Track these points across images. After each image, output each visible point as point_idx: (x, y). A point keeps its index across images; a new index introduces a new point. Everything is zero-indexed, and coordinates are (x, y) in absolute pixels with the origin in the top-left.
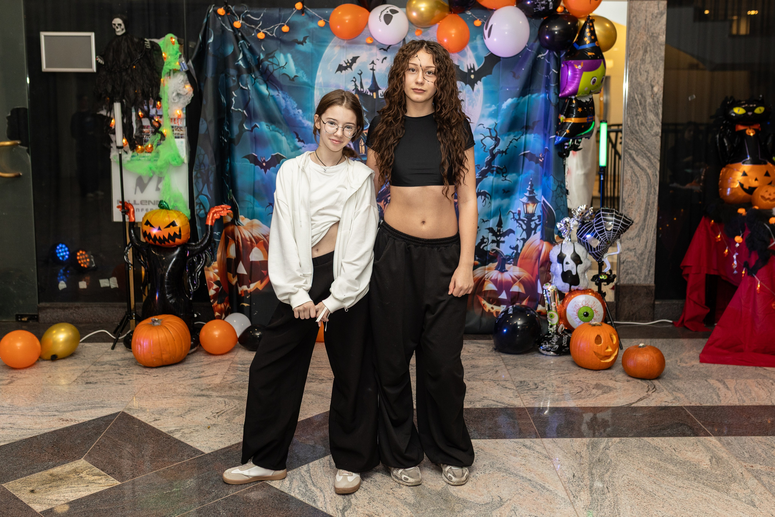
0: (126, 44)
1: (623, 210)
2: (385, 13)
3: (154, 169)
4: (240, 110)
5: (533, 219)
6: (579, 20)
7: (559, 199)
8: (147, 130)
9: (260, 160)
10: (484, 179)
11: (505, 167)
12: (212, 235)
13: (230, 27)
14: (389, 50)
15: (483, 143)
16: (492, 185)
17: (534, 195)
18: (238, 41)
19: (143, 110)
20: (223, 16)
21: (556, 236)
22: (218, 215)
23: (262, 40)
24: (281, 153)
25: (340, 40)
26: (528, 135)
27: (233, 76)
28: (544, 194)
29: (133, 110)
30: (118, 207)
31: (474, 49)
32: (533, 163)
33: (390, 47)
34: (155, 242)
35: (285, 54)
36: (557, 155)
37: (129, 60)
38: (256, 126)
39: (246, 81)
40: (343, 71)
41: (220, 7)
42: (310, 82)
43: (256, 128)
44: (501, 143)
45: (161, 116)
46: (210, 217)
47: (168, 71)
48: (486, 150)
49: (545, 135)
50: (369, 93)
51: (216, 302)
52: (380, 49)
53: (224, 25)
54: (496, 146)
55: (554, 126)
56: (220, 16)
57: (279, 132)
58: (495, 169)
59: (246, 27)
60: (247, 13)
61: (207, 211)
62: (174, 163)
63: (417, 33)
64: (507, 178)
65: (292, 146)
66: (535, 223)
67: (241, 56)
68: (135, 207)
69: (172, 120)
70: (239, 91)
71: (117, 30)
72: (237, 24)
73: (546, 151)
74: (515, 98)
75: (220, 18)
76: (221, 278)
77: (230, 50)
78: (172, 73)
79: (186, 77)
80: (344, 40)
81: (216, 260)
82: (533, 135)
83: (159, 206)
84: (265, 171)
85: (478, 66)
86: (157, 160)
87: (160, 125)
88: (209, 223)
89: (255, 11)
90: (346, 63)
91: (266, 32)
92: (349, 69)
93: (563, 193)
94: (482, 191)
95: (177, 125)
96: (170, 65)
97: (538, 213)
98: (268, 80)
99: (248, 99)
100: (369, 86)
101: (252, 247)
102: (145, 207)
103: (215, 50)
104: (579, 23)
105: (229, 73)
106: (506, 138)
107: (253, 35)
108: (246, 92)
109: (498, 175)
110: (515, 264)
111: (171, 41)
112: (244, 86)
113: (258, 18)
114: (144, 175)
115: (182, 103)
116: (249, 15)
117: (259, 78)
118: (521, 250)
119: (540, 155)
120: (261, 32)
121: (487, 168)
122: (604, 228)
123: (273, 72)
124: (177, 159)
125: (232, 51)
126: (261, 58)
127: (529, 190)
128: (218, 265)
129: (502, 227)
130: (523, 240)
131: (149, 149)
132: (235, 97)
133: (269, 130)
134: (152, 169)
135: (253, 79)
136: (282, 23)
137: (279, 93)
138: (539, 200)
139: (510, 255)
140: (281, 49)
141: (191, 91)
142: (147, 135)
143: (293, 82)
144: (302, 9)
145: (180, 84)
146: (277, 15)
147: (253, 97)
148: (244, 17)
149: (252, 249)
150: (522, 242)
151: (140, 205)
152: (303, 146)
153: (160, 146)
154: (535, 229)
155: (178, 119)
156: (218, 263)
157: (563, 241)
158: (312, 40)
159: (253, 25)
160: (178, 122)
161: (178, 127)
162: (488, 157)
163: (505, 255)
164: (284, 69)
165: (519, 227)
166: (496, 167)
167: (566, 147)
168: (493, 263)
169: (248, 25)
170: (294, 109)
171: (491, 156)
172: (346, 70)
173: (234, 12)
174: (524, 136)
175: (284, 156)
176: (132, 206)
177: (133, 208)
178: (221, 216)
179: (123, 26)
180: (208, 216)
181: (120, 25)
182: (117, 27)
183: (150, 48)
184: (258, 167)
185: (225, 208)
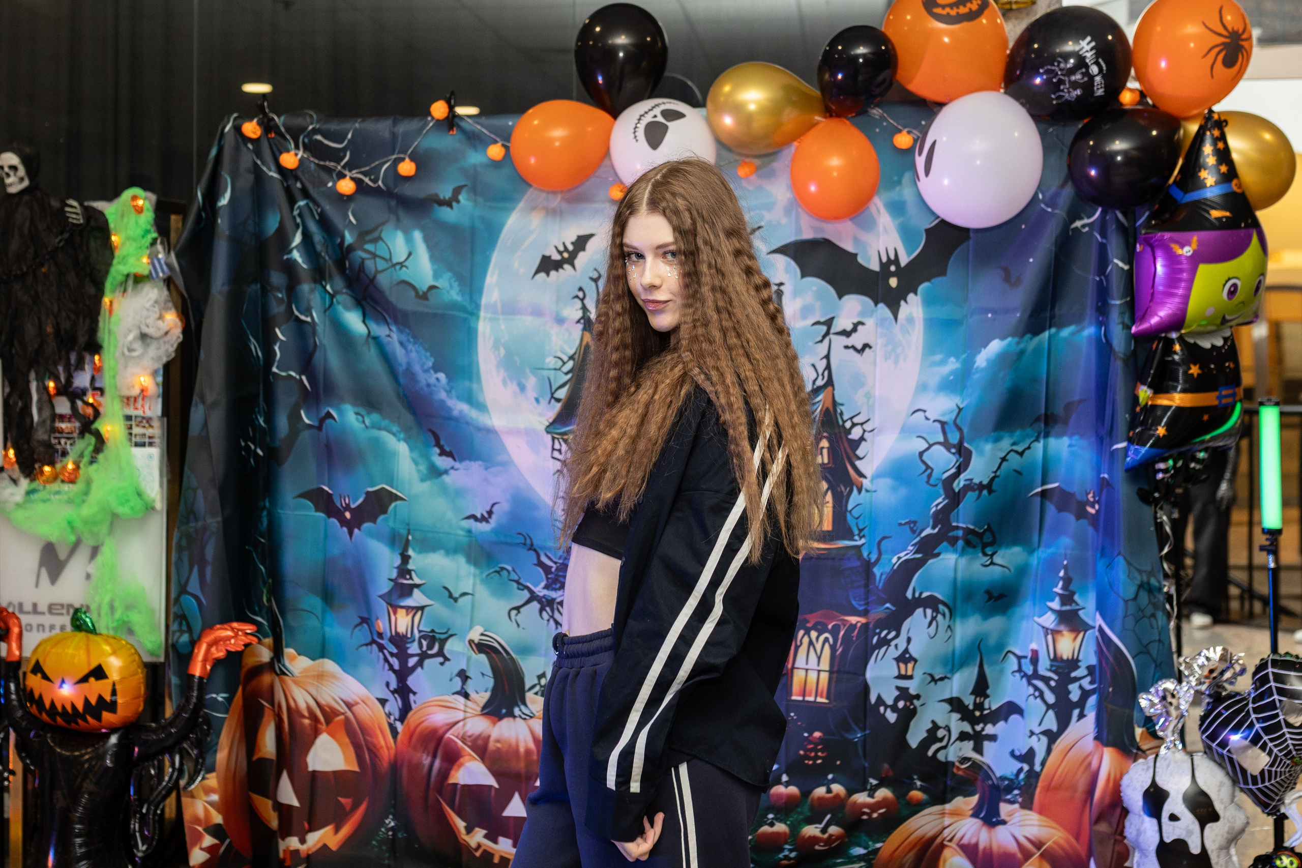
0: (27, 212)
2: (648, 119)
3: (78, 524)
4: (292, 374)
5: (1073, 675)
6: (1183, 122)
7: (1146, 620)
8: (69, 425)
9: (339, 505)
10: (930, 561)
11: (989, 529)
12: (201, 702)
13: (273, 168)
15: (924, 462)
16: (955, 580)
17: (1074, 607)
18: (292, 202)
19: (56, 378)
20: (258, 140)
21: (1138, 731)
22: (223, 647)
23: (350, 198)
24: (392, 487)
25: (544, 195)
26: (1052, 441)
27: (278, 289)
28: (1101, 608)
29: (32, 375)
31: (897, 208)
32: (1069, 517)
34: (54, 720)
35: (407, 233)
36: (1136, 497)
37: (30, 254)
38: (329, 415)
39: (308, 301)
40: (553, 273)
41: (251, 119)
42: (467, 304)
43: (329, 421)
44: (975, 462)
45: (102, 391)
46: (201, 652)
47: (120, 278)
48: (932, 481)
49: (1099, 440)
53: (259, 162)
54: (961, 469)
55: (1122, 416)
56: (250, 140)
57: (390, 432)
58: (961, 533)
59: (312, 166)
60: (315, 131)
61: (195, 637)
62: (123, 510)
63: (742, 172)
64: (997, 559)
65: (423, 468)
66: (1081, 687)
67: (298, 239)
68: (25, 619)
69: (128, 400)
70: (290, 326)
71: (8, 181)
72: (290, 160)
73: (1105, 486)
74: (1010, 339)
75: (250, 146)
76: (224, 818)
77: (272, 224)
78: (130, 282)
79: (165, 293)
80: (555, 193)
82: (1065, 441)
83: (72, 622)
84: (351, 533)
85: (909, 255)
86: (83, 501)
87: (97, 414)
88: (197, 670)
89: (333, 126)
90: (560, 253)
91: (360, 176)
92: (566, 266)
93: (1155, 606)
94: (925, 595)
95: (140, 413)
96: (125, 265)
97: (1089, 658)
98: (364, 298)
99: (311, 348)
101: (316, 732)
102: (59, 620)
103: (235, 226)
104: (1181, 131)
105: (268, 282)
106: (988, 447)
107: (330, 184)
108: (309, 329)
109: (970, 550)
110: (1027, 805)
111: (134, 206)
112: (301, 314)
113: (341, 143)
114: (53, 540)
115: (153, 358)
116: (319, 137)
117: (342, 293)
118: (1043, 764)
119: (1087, 494)
120: (348, 178)
121: (936, 530)
122: (1281, 717)
123: (375, 277)
124: (135, 502)
125: (277, 225)
126: (346, 244)
127: (1060, 592)
128: (219, 782)
129: (987, 696)
130: (1047, 733)
131: (70, 474)
132: (282, 341)
133: (363, 426)
134: (75, 524)
135: (327, 296)
136: (402, 156)
137: (390, 330)
138: (1090, 622)
139: (1013, 777)
140: (398, 220)
141: (176, 326)
142: (68, 438)
143: (425, 302)
144: (447, 118)
145: (148, 310)
146: (387, 135)
147: (325, 342)
148: (306, 140)
149: (316, 737)
150: (1044, 740)
151: (47, 614)
152: (452, 468)
153: (95, 466)
154: (1081, 703)
155: (143, 399)
156: (218, 777)
157: (1159, 747)
158: (475, 194)
159: (330, 161)
160: (143, 406)
161: (144, 418)
162: (940, 500)
163: (998, 775)
164: (404, 269)
165: (1036, 698)
166: (963, 528)
167: (1160, 476)
168: (965, 796)
169: (317, 161)
170: (426, 371)
171: (947, 497)
172: (561, 270)
173: (283, 129)
174: (1042, 441)
175: (399, 494)
176: (18, 618)
177: (20, 627)
178: (228, 652)
179: (22, 172)
180: (196, 651)
181: (14, 168)
182: (8, 175)
183: (82, 221)
184: (334, 521)
185: (241, 630)
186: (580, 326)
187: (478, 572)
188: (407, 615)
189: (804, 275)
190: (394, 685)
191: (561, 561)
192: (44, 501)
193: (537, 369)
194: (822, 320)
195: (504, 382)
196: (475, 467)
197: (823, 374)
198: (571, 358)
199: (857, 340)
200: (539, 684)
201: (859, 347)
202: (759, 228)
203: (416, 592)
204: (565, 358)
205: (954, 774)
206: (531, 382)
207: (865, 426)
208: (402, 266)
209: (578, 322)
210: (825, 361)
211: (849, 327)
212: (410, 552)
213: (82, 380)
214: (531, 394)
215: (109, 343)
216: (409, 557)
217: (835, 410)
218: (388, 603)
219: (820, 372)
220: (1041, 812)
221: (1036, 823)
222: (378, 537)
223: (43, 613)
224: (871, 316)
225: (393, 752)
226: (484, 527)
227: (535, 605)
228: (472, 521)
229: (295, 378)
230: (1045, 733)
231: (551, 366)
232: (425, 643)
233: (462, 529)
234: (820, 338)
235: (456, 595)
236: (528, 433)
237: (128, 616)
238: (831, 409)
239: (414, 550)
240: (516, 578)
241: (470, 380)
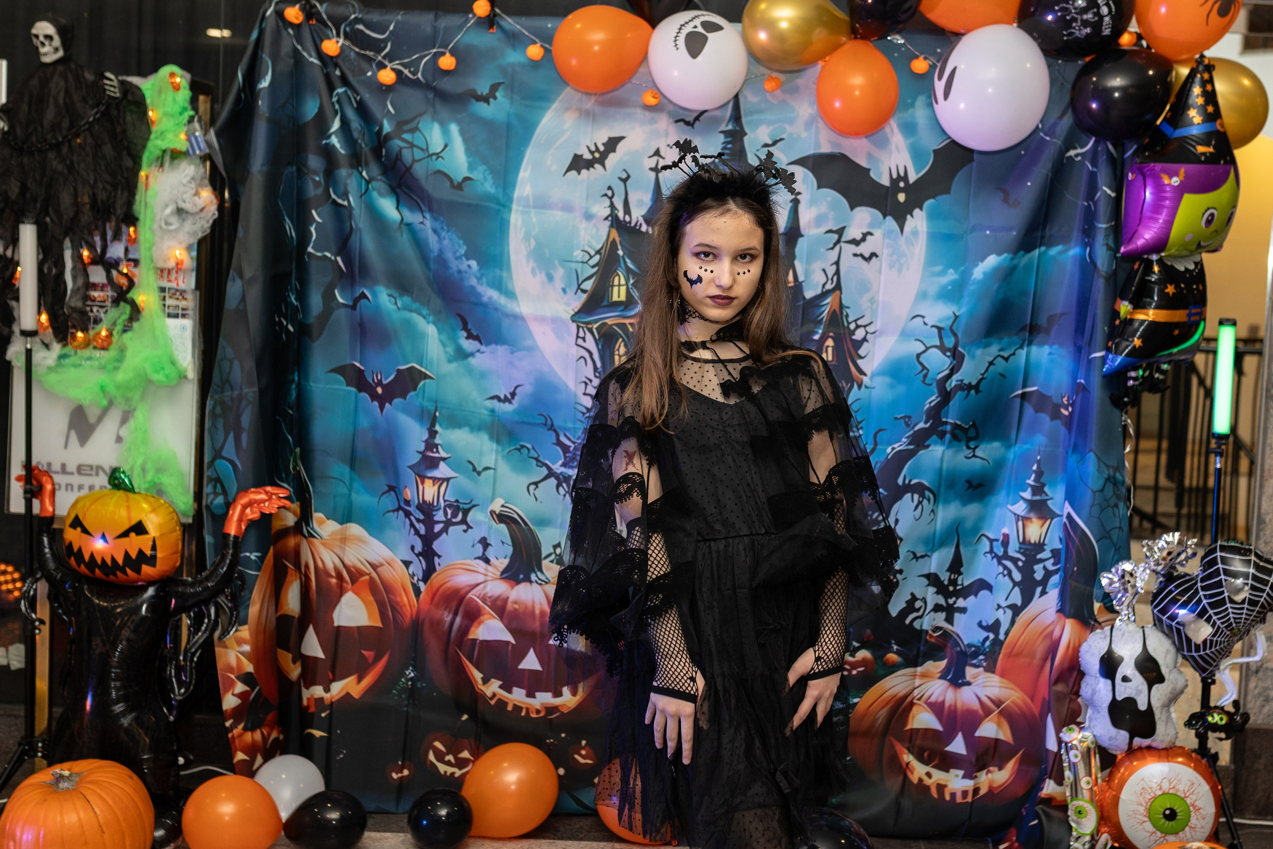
0: (62, 83)
1: (1261, 541)
2: (689, 29)
3: (111, 389)
4: (328, 255)
5: (1039, 557)
6: (1175, 66)
7: (1110, 509)
8: (101, 294)
9: (371, 381)
10: (921, 452)
11: (974, 425)
12: (236, 561)
13: (314, 54)
14: (697, 123)
15: (921, 364)
16: (941, 469)
17: (1044, 497)
18: (331, 88)
19: (91, 247)
20: (300, 25)
21: (1097, 606)
22: (257, 510)
23: (390, 88)
24: (421, 366)
25: (579, 95)
26: (1034, 349)
27: (316, 173)
28: (1070, 497)
29: (67, 243)
30: (19, 479)
31: (909, 129)
32: (1045, 418)
33: (701, 118)
34: (93, 572)
35: (443, 125)
36: (1108, 401)
37: (66, 124)
38: (363, 296)
39: (346, 186)
40: (584, 172)
41: (293, 5)
42: (500, 196)
43: (363, 301)
44: (967, 364)
45: (136, 262)
46: (235, 514)
47: (158, 153)
48: (927, 381)
49: (1078, 350)
50: (644, 228)
51: (241, 726)
52: (677, 121)
53: (299, 47)
54: (953, 371)
55: (1101, 329)
56: (291, 25)
57: (420, 314)
58: (949, 428)
59: (352, 55)
60: (357, 21)
61: (231, 500)
62: (159, 377)
63: (769, 86)
64: (979, 452)
65: (450, 350)
66: (1044, 568)
67: (336, 125)
68: (57, 478)
69: (163, 273)
70: (327, 208)
71: (43, 50)
72: (331, 47)
73: (1081, 390)
74: (1005, 255)
75: (291, 31)
76: (255, 668)
77: (311, 109)
78: (167, 158)
79: (202, 170)
80: (588, 94)
81: (244, 622)
82: (1046, 349)
83: (110, 483)
84: (382, 408)
85: (917, 173)
86: (116, 369)
87: (131, 284)
88: (233, 529)
89: (375, 17)
90: (592, 153)
91: (400, 68)
92: (597, 166)
93: (1118, 497)
94: (913, 482)
95: (173, 285)
96: (163, 140)
97: (1054, 543)
98: (399, 186)
99: (348, 231)
100: (644, 211)
101: (342, 592)
102: (86, 481)
103: (273, 107)
104: (1174, 74)
105: (305, 165)
106: (979, 352)
107: (369, 74)
108: (346, 213)
109: (956, 443)
110: (991, 669)
111: (172, 83)
112: (339, 197)
113: (383, 34)
114: (85, 403)
115: (189, 233)
116: (361, 27)
117: (378, 180)
118: (1007, 634)
119: (1062, 398)
120: (388, 68)
121: (928, 425)
122: (1226, 594)
123: (411, 166)
124: (169, 370)
125: (316, 110)
126: (385, 132)
127: (1032, 483)
128: (251, 634)
129: (960, 574)
130: (1012, 607)
131: (103, 340)
132: (318, 223)
133: (395, 307)
134: (107, 389)
135: (364, 182)
136: (440, 50)
137: (424, 217)
138: (1057, 511)
139: (979, 645)
140: (435, 112)
141: (212, 202)
142: (101, 307)
143: (461, 192)
144: (488, 16)
145: (184, 186)
146: (429, 30)
147: (361, 225)
148: (348, 29)
149: (341, 596)
150: (1009, 613)
151: (76, 475)
152: (478, 351)
153: (129, 335)
154: (1044, 582)
155: (177, 272)
156: (249, 629)
157: (1115, 620)
158: (512, 92)
159: (370, 51)
160: (176, 279)
161: (177, 290)
162: (933, 398)
163: (966, 643)
164: (440, 159)
165: (1004, 576)
166: (951, 423)
167: (1131, 383)
168: (935, 661)
169: (357, 50)
170: (458, 258)
171: (940, 395)
172: (591, 169)
173: (325, 16)
174: (1025, 349)
175: (428, 373)
176: (51, 477)
177: (53, 484)
178: (263, 514)
179: (57, 42)
180: (231, 512)
181: (49, 37)
182: (43, 44)
183: (118, 95)
184: (365, 396)
185: (275, 494)
186: (608, 223)
187: (500, 448)
188: (434, 485)
189: (819, 187)
190: (419, 548)
191: (579, 441)
192: (76, 366)
193: (565, 261)
194: (834, 229)
195: (533, 272)
196: (501, 350)
197: (832, 279)
198: (598, 252)
199: (865, 249)
200: (555, 552)
201: (867, 255)
202: (781, 140)
203: (442, 464)
204: (593, 253)
205: (927, 641)
206: (559, 273)
207: (868, 329)
208: (438, 157)
209: (606, 219)
210: (834, 267)
211: (859, 237)
212: (437, 428)
213: (116, 250)
214: (559, 284)
215: (145, 216)
216: (436, 432)
217: (841, 312)
218: (416, 474)
219: (830, 277)
220: (1002, 675)
221: (998, 684)
222: (408, 412)
223: (72, 474)
224: (879, 227)
225: (415, 610)
226: (507, 407)
227: (553, 482)
228: (495, 401)
229: (330, 259)
230: (1009, 607)
231: (579, 259)
232: (449, 512)
233: (486, 409)
234: (831, 245)
235: (479, 469)
236: (555, 321)
237: (159, 479)
238: (838, 311)
239: (441, 426)
240: (536, 455)
241: (501, 269)
